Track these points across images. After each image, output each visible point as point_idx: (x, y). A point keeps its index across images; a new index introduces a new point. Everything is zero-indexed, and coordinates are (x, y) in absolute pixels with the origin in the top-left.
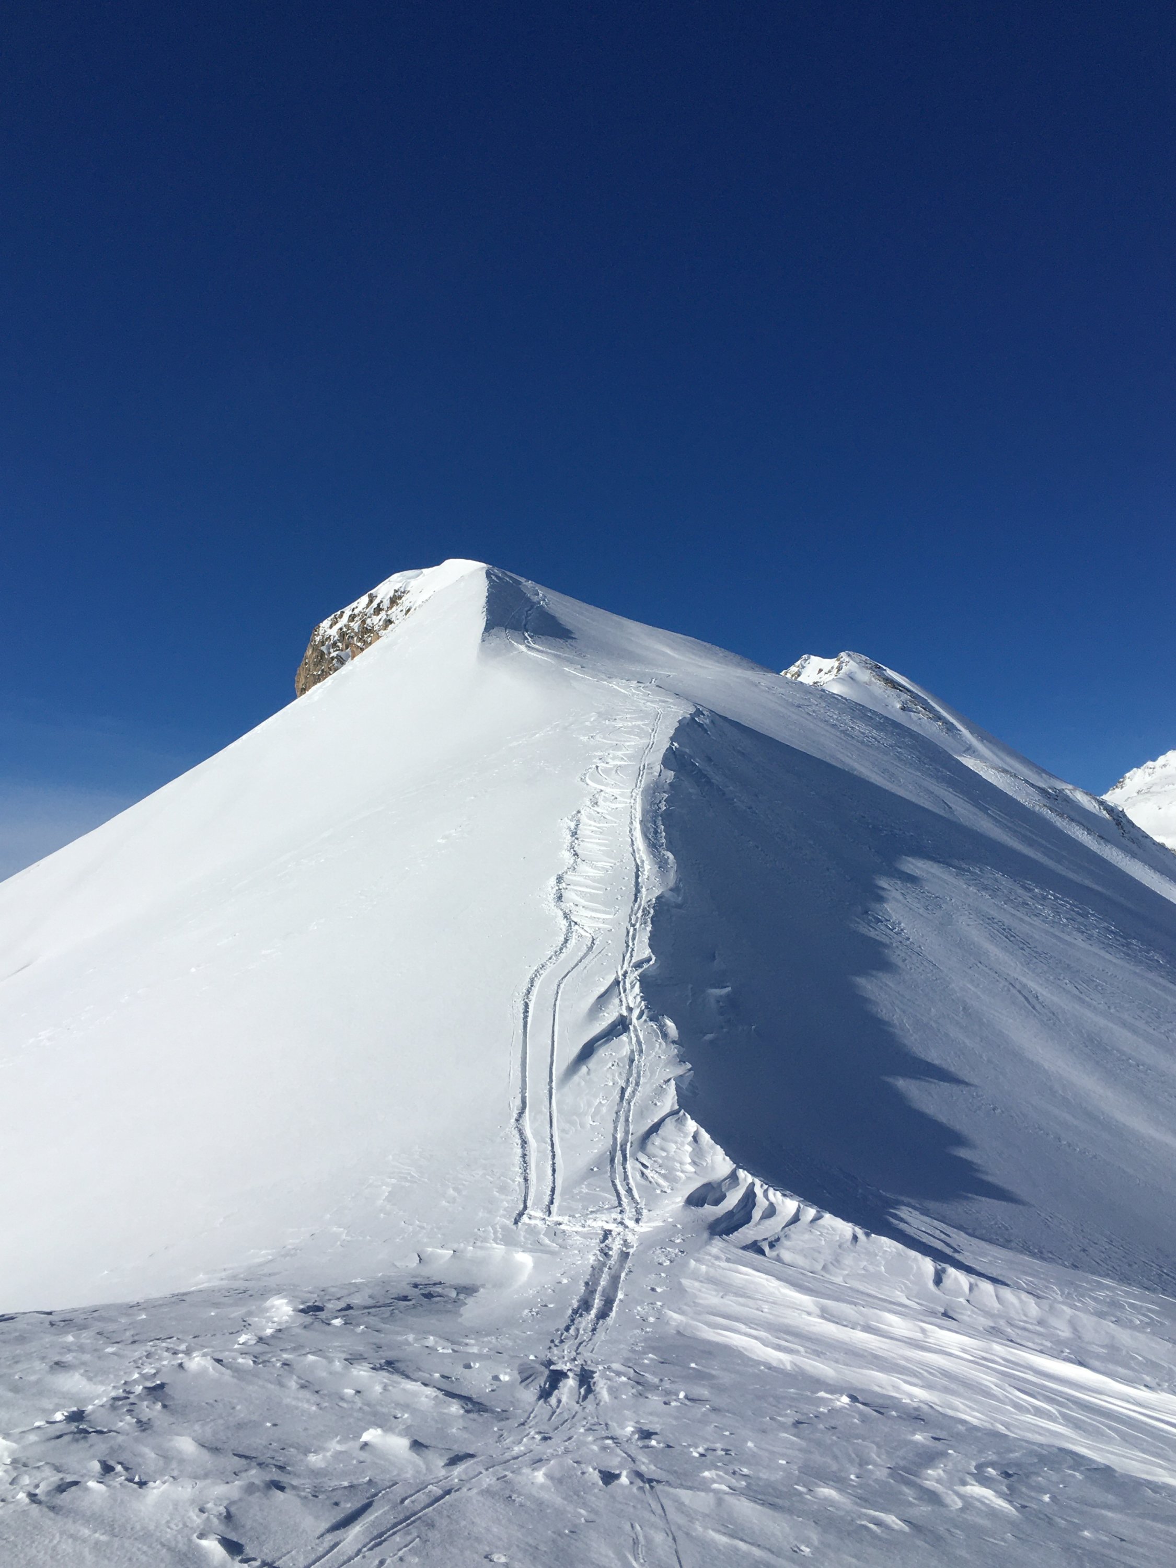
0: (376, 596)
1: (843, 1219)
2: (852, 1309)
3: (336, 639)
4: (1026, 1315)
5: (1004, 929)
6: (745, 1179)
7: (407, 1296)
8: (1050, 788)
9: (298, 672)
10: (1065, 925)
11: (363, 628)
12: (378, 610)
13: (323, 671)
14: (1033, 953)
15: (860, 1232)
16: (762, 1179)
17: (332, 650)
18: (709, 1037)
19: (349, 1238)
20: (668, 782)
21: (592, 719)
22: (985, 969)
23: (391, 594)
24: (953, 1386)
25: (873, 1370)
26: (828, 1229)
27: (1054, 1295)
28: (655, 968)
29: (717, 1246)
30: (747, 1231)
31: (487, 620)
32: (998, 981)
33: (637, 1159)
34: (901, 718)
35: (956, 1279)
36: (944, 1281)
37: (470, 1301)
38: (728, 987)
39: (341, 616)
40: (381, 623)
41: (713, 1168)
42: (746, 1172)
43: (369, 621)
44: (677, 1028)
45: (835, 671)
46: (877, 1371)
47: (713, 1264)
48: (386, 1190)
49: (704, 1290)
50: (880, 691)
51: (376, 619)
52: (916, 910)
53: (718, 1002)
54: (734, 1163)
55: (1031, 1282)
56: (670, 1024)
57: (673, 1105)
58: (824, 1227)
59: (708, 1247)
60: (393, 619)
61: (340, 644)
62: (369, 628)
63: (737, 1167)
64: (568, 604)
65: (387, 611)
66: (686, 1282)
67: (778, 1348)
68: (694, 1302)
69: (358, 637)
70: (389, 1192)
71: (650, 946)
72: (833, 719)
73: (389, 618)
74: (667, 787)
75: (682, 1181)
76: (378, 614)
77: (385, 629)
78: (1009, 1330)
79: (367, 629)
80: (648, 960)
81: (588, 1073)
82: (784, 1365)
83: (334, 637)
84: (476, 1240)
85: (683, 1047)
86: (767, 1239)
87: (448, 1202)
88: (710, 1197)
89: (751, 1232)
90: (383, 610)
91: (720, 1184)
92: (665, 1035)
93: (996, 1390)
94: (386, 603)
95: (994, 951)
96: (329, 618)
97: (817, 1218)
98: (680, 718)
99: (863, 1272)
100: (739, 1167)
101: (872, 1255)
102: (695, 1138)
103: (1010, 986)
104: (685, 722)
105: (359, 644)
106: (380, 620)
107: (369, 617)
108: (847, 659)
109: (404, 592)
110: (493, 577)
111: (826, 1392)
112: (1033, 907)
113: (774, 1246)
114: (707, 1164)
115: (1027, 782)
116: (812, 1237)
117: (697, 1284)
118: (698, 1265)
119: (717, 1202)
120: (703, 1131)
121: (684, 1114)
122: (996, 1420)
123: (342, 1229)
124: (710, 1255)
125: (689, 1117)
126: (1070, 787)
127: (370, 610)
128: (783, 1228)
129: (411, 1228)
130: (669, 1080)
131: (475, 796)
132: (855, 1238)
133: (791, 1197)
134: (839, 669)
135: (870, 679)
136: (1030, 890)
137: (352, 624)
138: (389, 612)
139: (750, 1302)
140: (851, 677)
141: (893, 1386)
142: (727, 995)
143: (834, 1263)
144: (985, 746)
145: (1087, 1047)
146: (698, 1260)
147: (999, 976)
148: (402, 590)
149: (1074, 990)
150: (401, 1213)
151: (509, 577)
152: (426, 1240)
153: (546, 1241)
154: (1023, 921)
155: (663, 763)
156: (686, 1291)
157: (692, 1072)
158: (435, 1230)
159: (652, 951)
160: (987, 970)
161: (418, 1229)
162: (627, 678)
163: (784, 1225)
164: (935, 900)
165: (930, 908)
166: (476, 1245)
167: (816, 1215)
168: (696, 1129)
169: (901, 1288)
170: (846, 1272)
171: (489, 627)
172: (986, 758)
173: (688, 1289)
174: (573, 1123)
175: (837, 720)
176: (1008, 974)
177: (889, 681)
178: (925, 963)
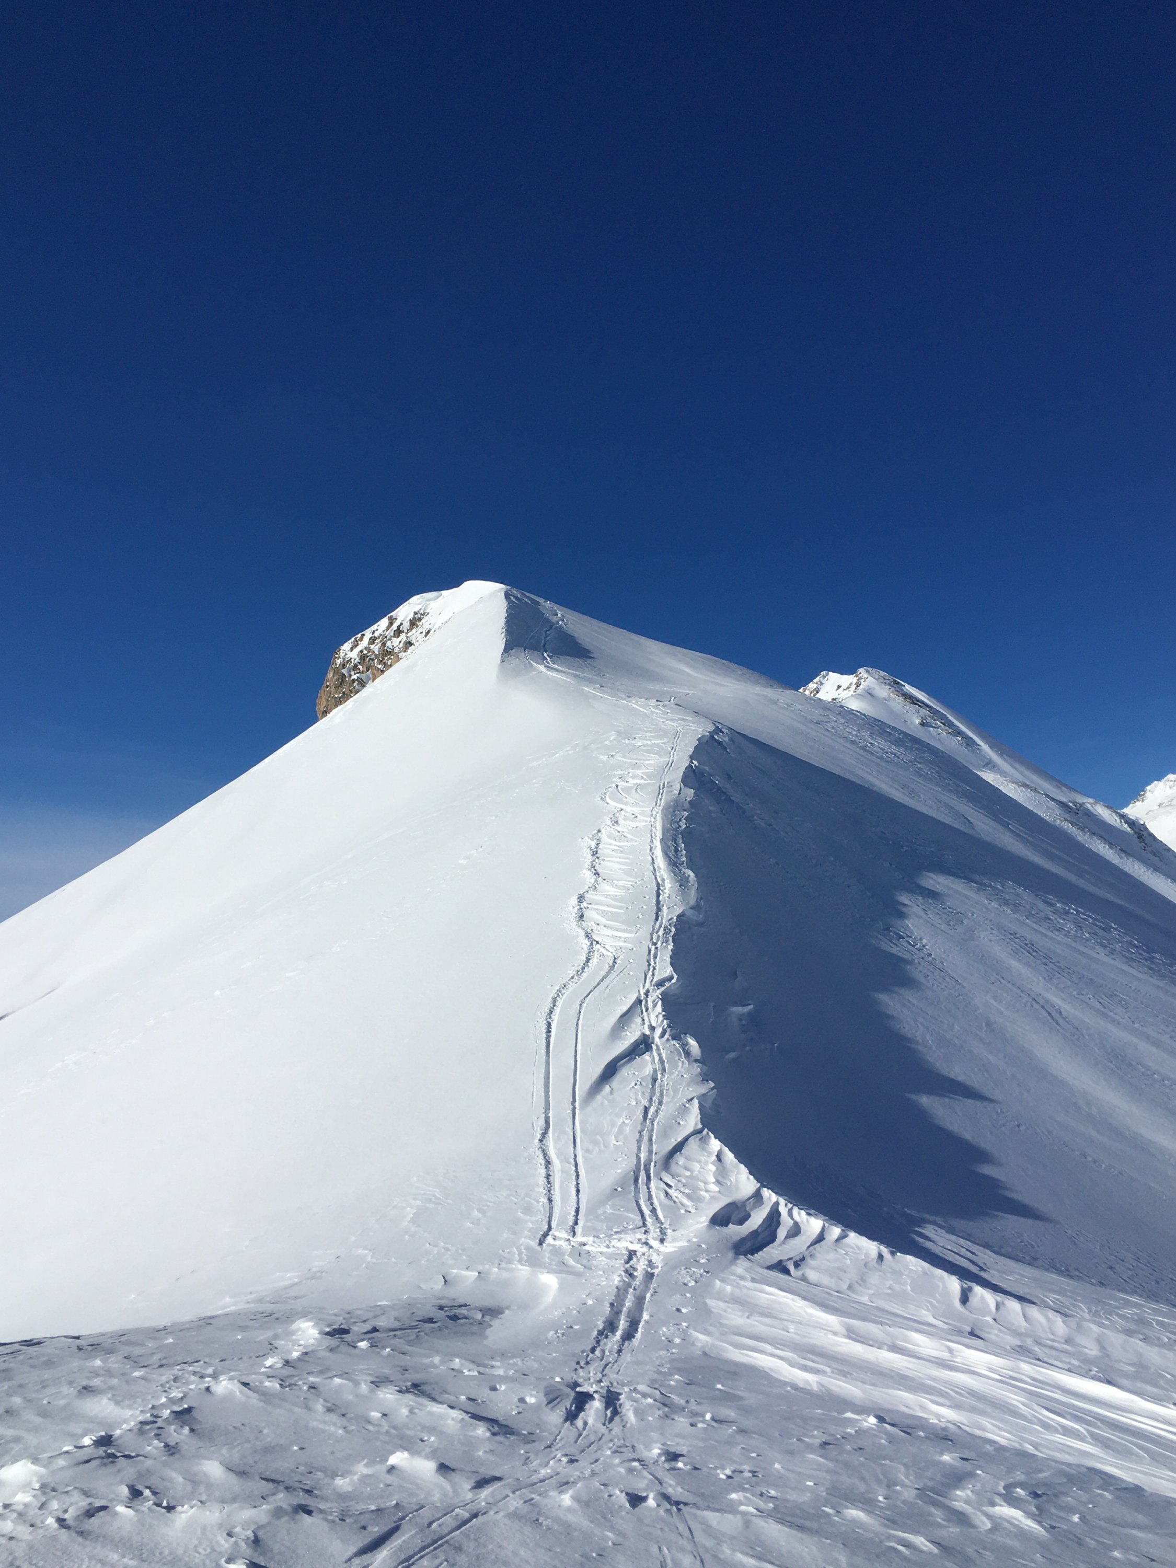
0: (396, 619)
1: (868, 1238)
2: (878, 1329)
3: (356, 661)
4: (1053, 1334)
5: (1026, 944)
6: (769, 1198)
7: (433, 1319)
8: (1071, 802)
9: (319, 695)
10: (1087, 940)
11: (384, 650)
12: (398, 632)
13: (344, 693)
14: (1055, 968)
15: (885, 1251)
16: (787, 1198)
17: (352, 673)
18: (732, 1055)
19: (374, 1261)
20: (688, 800)
21: (612, 738)
22: (1007, 984)
23: (411, 616)
24: (981, 1406)
25: (900, 1390)
26: (853, 1248)
27: (1081, 1313)
28: (677, 986)
29: (742, 1266)
30: (772, 1250)
31: (506, 641)
32: (1021, 996)
33: (661, 1179)
34: (921, 734)
35: (982, 1298)
36: (970, 1299)
37: (496, 1323)
38: (750, 1005)
39: (361, 639)
40: (401, 645)
41: (737, 1188)
42: (770, 1191)
43: (389, 644)
44: (700, 1047)
45: (854, 687)
46: (905, 1391)
47: (738, 1283)
48: (410, 1212)
49: (729, 1310)
50: (900, 706)
51: (396, 641)
52: (938, 925)
53: (741, 1020)
54: (759, 1182)
55: (1057, 1299)
56: (692, 1042)
57: (696, 1124)
58: (849, 1246)
59: (733, 1267)
60: (413, 641)
61: (360, 667)
63: (761, 1186)
64: (587, 624)
65: (407, 633)
66: (711, 1302)
67: (805, 1368)
68: (720, 1323)
69: (379, 659)
70: (414, 1214)
71: (671, 964)
72: (853, 736)
73: (409, 640)
74: (687, 805)
75: (706, 1200)
76: (398, 636)
77: (405, 651)
78: (1036, 1349)
79: (387, 651)
80: (671, 978)
81: (611, 1093)
82: (810, 1385)
83: (355, 659)
84: (502, 1261)
85: (705, 1065)
86: (791, 1259)
87: (473, 1223)
88: (734, 1217)
89: (776, 1252)
90: (403, 632)
91: (744, 1203)
92: (688, 1054)
93: (1024, 1410)
94: (406, 626)
95: (1017, 967)
96: (350, 641)
97: (842, 1237)
98: (700, 736)
99: (889, 1291)
100: (763, 1186)
101: (897, 1273)
102: (719, 1157)
103: (1034, 1002)
104: (705, 740)
105: (379, 666)
106: (400, 642)
107: (389, 640)
108: (866, 676)
109: (423, 614)
110: (512, 598)
111: (853, 1412)
112: (1055, 922)
113: (799, 1265)
114: (731, 1183)
115: (1047, 796)
116: (837, 1256)
117: (722, 1305)
118: (723, 1285)
119: (741, 1222)
120: (726, 1150)
121: (708, 1133)
122: (1025, 1440)
123: (367, 1252)
124: (734, 1275)
125: (712, 1136)
126: (1091, 800)
127: (391, 633)
128: (809, 1247)
129: (436, 1250)
130: (692, 1099)
131: (496, 817)
132: (881, 1257)
133: (815, 1216)
134: (858, 685)
135: (889, 696)
136: (1051, 905)
137: (372, 647)
138: (409, 634)
139: (775, 1322)
140: (870, 693)
141: (921, 1406)
142: (749, 1013)
143: (860, 1282)
144: (1005, 760)
145: (1112, 1062)
146: (723, 1281)
147: (1022, 991)
148: (422, 612)
149: (1098, 1006)
150: (426, 1235)
151: (528, 597)
152: (450, 1262)
153: (571, 1262)
154: (1046, 936)
155: (682, 781)
156: (711, 1312)
157: (715, 1090)
158: (460, 1251)
159: (674, 970)
160: (1010, 985)
161: (443, 1250)
162: (646, 697)
163: (809, 1244)
164: (957, 916)
165: (951, 923)
166: (501, 1266)
167: (840, 1234)
168: (719, 1148)
169: (927, 1307)
170: (872, 1292)
171: (508, 648)
172: (1005, 773)
173: (713, 1310)
174: (596, 1143)
175: (856, 736)
176: (1031, 989)
177: (908, 697)
178: (947, 979)
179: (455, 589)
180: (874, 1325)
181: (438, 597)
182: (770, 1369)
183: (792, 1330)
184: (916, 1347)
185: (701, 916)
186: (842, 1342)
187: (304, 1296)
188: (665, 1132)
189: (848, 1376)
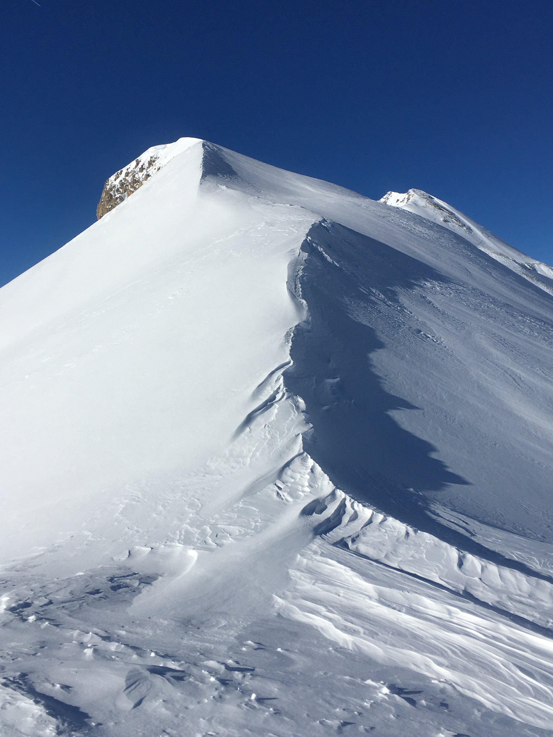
0: (140, 161)
1: (401, 521)
2: (401, 594)
3: (118, 187)
4: (520, 590)
5: (501, 340)
6: (341, 496)
7: (99, 590)
8: (526, 263)
9: (98, 207)
10: (536, 337)
11: (134, 180)
12: (142, 169)
13: (112, 205)
14: (518, 353)
15: (411, 530)
16: (351, 495)
17: (116, 193)
18: (325, 408)
19: (93, 539)
20: (304, 259)
21: (262, 226)
22: (490, 363)
23: (149, 159)
24: (471, 666)
25: (411, 649)
26: (391, 528)
28: (293, 367)
29: (318, 540)
30: (339, 531)
31: (203, 172)
32: (497, 370)
33: (276, 484)
34: (444, 225)
35: (472, 561)
36: (464, 563)
37: (146, 590)
38: (338, 378)
39: (121, 173)
40: (144, 177)
41: (322, 489)
42: (341, 491)
43: (136, 176)
44: (305, 403)
45: (406, 200)
46: (415, 651)
47: (312, 557)
48: (122, 506)
49: (303, 578)
50: (432, 211)
51: (140, 174)
52: (450, 330)
53: (332, 387)
54: (335, 485)
56: (301, 401)
57: (300, 450)
58: (388, 526)
59: (311, 544)
60: (151, 174)
61: (121, 190)
62: (137, 180)
63: (336, 488)
64: (251, 162)
65: (147, 170)
66: (292, 572)
67: (346, 630)
68: (295, 588)
69: (131, 185)
70: (123, 508)
71: (290, 355)
72: (404, 224)
73: (148, 173)
74: (303, 262)
75: (302, 498)
76: (142, 171)
77: (146, 180)
78: (509, 604)
79: (135, 180)
80: (289, 363)
81: (250, 432)
82: (347, 644)
83: (118, 186)
84: (168, 540)
85: (308, 414)
86: (350, 536)
87: (157, 514)
88: (318, 508)
89: (341, 531)
90: (145, 169)
91: (324, 500)
92: (298, 408)
93: (504, 671)
94: (146, 165)
95: (495, 352)
96: (114, 175)
97: (384, 520)
98: (313, 223)
99: (411, 559)
100: (338, 488)
101: (417, 546)
102: (312, 470)
103: (505, 373)
104: (316, 225)
105: (132, 189)
106: (143, 175)
107: (137, 174)
108: (413, 193)
109: (156, 158)
110: (206, 147)
111: (373, 680)
112: (518, 327)
113: (355, 541)
114: (318, 486)
115: (514, 261)
116: (380, 534)
117: (299, 574)
118: (302, 558)
119: (321, 512)
120: (317, 465)
121: (307, 455)
122: (505, 703)
123: (90, 533)
124: (311, 550)
125: (309, 457)
126: (538, 262)
127: (138, 169)
128: (362, 528)
129: (131, 532)
130: (298, 434)
131: (192, 272)
132: (407, 534)
133: (368, 507)
134: (408, 199)
135: (426, 205)
136: (515, 317)
137: (127, 178)
138: (148, 170)
139: (332, 588)
140: (415, 204)
141: (426, 665)
142: (338, 383)
143: (393, 552)
144: (490, 240)
145: (549, 406)
146: (302, 555)
147: (498, 367)
148: (155, 156)
149: (542, 374)
150: (128, 522)
151: (216, 147)
152: (137, 540)
153: (210, 541)
154: (513, 335)
155: (301, 249)
156: (291, 579)
157: (313, 429)
158: (145, 533)
159: (292, 358)
160: (491, 364)
161: (135, 532)
162: (284, 203)
163: (362, 526)
164: (462, 324)
165: (458, 329)
166: (167, 544)
167: (383, 519)
168: (312, 464)
169: (436, 570)
170: (400, 559)
171: (204, 176)
172: (491, 248)
173: (292, 577)
174: (238, 462)
175: (406, 224)
176: (504, 366)
177: (437, 206)
178: (455, 361)
179: (174, 143)
180: (398, 591)
181: (164, 148)
182: (322, 628)
183: (341, 595)
184: (426, 609)
185: (310, 326)
186: (374, 605)
187: (40, 565)
188: (280, 455)
189: (375, 636)
